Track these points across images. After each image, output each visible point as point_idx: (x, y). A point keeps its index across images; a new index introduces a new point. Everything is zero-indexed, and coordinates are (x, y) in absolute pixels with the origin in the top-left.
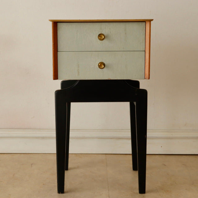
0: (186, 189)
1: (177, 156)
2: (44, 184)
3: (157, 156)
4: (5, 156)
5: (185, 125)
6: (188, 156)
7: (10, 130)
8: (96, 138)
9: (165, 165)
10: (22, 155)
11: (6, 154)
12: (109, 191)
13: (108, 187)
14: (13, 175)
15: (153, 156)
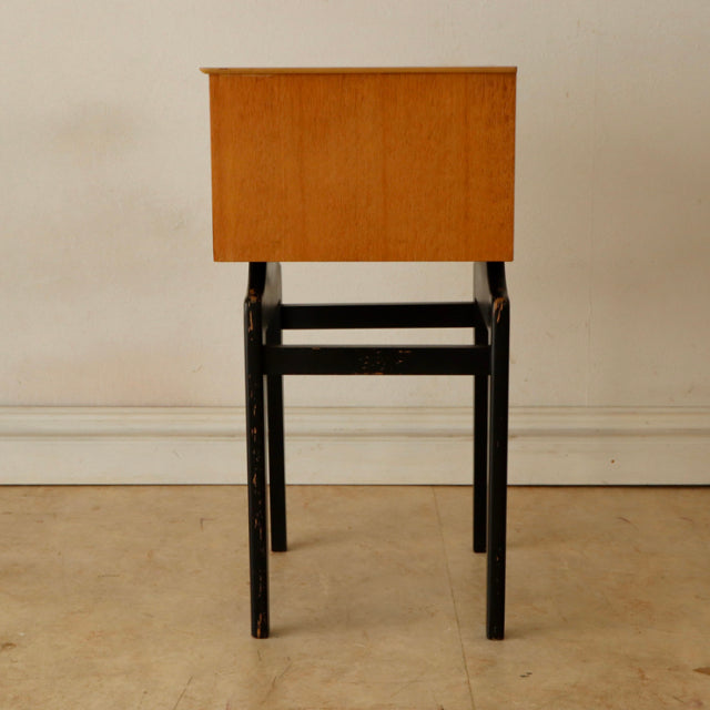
1: (662, 492)
3: (599, 491)
5: (689, 392)
6: (696, 492)
7: (126, 410)
9: (624, 520)
10: (165, 492)
11: (111, 488)
14: (150, 556)
15: (586, 491)
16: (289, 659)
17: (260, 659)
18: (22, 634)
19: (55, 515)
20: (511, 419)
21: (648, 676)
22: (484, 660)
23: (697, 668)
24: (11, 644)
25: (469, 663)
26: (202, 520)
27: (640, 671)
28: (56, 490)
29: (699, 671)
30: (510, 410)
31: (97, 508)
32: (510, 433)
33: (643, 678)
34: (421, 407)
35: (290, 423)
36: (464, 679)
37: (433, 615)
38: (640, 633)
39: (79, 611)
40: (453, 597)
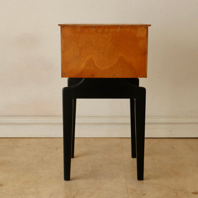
0: (193, 171)
1: (184, 140)
3: (167, 139)
5: (191, 112)
6: (193, 139)
9: (173, 148)
10: (48, 140)
13: (125, 169)
14: (42, 159)
16: (78, 189)
17: (70, 190)
18: (5, 182)
19: (17, 147)
21: (178, 195)
22: (133, 190)
23: (192, 192)
24: (2, 185)
25: (129, 191)
26: (57, 148)
27: (176, 193)
28: (17, 139)
29: (193, 193)
31: (28, 144)
33: (177, 195)
34: (117, 116)
36: (127, 196)
37: (119, 176)
38: (177, 182)
39: (21, 175)
40: (125, 171)
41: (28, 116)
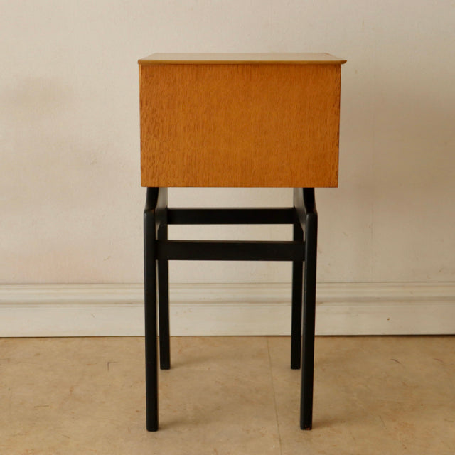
0: (446, 420)
1: (422, 340)
2: (137, 411)
3: (379, 339)
4: (48, 342)
5: (440, 271)
6: (445, 339)
7: (58, 286)
8: (246, 302)
9: (396, 361)
10: (86, 342)
11: (50, 339)
12: (278, 425)
13: (277, 417)
14: (71, 391)
15: (370, 340)
19: (9, 361)
20: (318, 290)
26: (108, 363)
28: (11, 341)
30: (317, 285)
31: (38, 355)
32: (317, 300)
34: (259, 283)
35: (173, 294)
37: (263, 435)
38: (405, 448)
39: (19, 434)
40: (277, 421)
41: (38, 284)
